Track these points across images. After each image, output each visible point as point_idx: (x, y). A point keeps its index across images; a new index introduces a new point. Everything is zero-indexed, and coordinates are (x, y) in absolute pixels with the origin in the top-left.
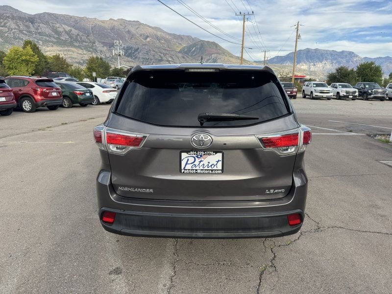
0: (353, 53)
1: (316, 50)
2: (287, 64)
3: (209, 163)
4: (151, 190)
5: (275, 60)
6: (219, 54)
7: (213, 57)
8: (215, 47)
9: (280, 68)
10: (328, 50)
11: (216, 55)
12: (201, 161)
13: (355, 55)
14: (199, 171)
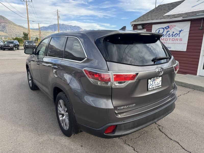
0: (79, 27)
1: (63, 25)
2: (49, 31)
3: (157, 83)
4: (135, 105)
5: (43, 29)
6: (6, 23)
7: (2, 25)
8: (2, 19)
9: (46, 33)
10: (69, 25)
11: (4, 24)
12: (155, 82)
13: (80, 28)
14: (154, 88)
